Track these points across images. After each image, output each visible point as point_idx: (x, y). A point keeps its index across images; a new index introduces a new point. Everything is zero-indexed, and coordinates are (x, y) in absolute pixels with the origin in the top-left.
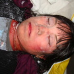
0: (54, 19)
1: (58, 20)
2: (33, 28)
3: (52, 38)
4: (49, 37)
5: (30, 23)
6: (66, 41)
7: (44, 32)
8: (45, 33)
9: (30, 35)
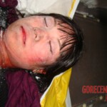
0: (52, 18)
1: (57, 20)
2: (27, 33)
3: (54, 43)
4: (50, 43)
5: (22, 27)
6: (70, 45)
7: (43, 37)
8: (45, 38)
9: (25, 43)
